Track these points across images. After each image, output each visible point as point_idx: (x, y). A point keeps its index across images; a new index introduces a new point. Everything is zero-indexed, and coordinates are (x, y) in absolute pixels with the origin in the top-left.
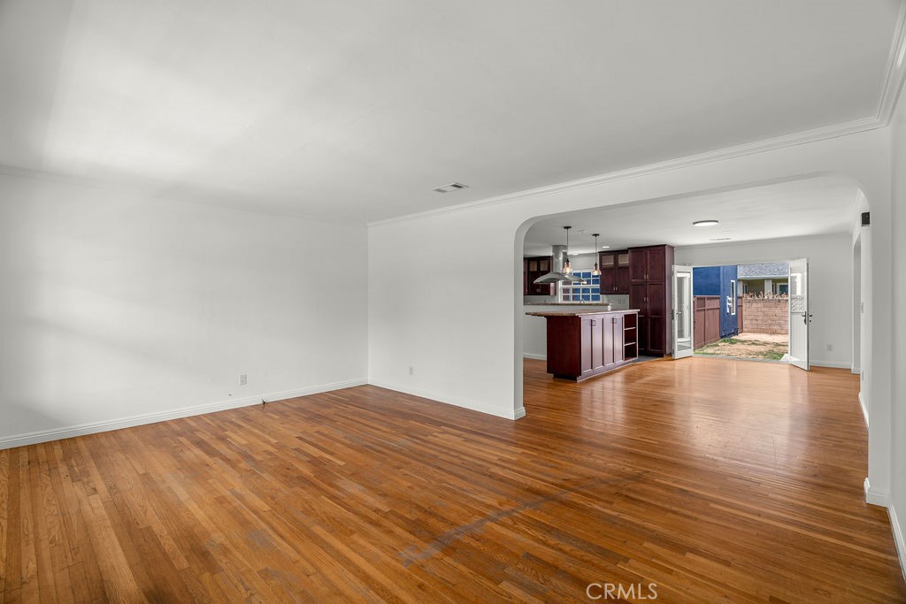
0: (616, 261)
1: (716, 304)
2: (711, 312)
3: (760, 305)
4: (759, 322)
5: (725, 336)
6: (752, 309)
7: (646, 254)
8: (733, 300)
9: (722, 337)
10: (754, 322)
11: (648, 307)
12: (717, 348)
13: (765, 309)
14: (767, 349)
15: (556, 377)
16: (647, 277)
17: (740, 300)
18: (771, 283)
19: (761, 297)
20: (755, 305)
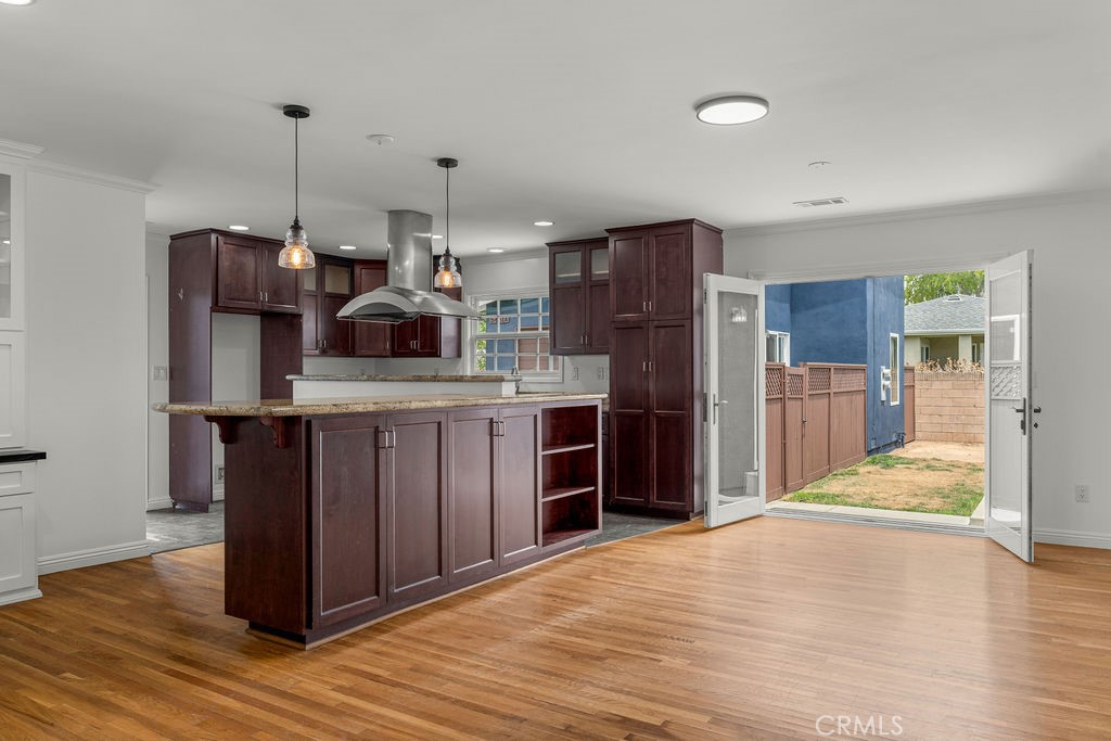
0: (586, 268)
1: (855, 381)
2: (844, 399)
3: (947, 385)
4: (945, 420)
5: (877, 450)
6: (934, 393)
7: (647, 244)
8: (894, 375)
9: (870, 453)
10: (936, 419)
11: (652, 388)
12: (854, 478)
13: (958, 393)
14: (953, 481)
15: (253, 626)
16: (648, 306)
17: (908, 375)
18: (969, 340)
19: (948, 369)
20: (937, 385)
